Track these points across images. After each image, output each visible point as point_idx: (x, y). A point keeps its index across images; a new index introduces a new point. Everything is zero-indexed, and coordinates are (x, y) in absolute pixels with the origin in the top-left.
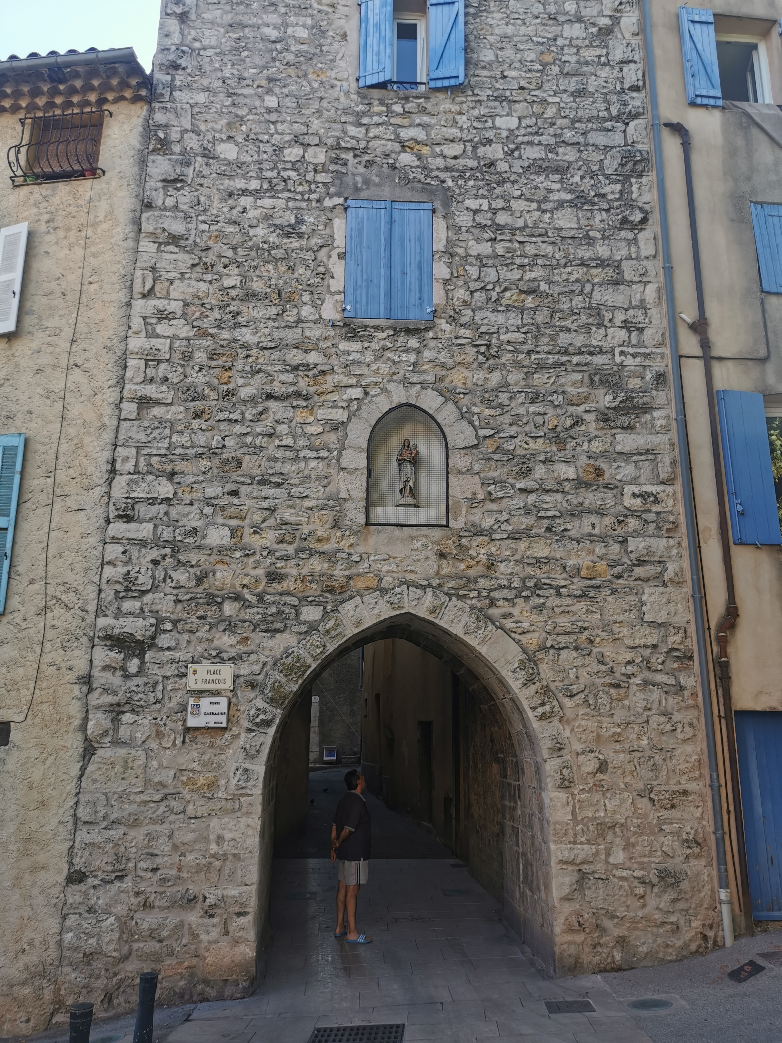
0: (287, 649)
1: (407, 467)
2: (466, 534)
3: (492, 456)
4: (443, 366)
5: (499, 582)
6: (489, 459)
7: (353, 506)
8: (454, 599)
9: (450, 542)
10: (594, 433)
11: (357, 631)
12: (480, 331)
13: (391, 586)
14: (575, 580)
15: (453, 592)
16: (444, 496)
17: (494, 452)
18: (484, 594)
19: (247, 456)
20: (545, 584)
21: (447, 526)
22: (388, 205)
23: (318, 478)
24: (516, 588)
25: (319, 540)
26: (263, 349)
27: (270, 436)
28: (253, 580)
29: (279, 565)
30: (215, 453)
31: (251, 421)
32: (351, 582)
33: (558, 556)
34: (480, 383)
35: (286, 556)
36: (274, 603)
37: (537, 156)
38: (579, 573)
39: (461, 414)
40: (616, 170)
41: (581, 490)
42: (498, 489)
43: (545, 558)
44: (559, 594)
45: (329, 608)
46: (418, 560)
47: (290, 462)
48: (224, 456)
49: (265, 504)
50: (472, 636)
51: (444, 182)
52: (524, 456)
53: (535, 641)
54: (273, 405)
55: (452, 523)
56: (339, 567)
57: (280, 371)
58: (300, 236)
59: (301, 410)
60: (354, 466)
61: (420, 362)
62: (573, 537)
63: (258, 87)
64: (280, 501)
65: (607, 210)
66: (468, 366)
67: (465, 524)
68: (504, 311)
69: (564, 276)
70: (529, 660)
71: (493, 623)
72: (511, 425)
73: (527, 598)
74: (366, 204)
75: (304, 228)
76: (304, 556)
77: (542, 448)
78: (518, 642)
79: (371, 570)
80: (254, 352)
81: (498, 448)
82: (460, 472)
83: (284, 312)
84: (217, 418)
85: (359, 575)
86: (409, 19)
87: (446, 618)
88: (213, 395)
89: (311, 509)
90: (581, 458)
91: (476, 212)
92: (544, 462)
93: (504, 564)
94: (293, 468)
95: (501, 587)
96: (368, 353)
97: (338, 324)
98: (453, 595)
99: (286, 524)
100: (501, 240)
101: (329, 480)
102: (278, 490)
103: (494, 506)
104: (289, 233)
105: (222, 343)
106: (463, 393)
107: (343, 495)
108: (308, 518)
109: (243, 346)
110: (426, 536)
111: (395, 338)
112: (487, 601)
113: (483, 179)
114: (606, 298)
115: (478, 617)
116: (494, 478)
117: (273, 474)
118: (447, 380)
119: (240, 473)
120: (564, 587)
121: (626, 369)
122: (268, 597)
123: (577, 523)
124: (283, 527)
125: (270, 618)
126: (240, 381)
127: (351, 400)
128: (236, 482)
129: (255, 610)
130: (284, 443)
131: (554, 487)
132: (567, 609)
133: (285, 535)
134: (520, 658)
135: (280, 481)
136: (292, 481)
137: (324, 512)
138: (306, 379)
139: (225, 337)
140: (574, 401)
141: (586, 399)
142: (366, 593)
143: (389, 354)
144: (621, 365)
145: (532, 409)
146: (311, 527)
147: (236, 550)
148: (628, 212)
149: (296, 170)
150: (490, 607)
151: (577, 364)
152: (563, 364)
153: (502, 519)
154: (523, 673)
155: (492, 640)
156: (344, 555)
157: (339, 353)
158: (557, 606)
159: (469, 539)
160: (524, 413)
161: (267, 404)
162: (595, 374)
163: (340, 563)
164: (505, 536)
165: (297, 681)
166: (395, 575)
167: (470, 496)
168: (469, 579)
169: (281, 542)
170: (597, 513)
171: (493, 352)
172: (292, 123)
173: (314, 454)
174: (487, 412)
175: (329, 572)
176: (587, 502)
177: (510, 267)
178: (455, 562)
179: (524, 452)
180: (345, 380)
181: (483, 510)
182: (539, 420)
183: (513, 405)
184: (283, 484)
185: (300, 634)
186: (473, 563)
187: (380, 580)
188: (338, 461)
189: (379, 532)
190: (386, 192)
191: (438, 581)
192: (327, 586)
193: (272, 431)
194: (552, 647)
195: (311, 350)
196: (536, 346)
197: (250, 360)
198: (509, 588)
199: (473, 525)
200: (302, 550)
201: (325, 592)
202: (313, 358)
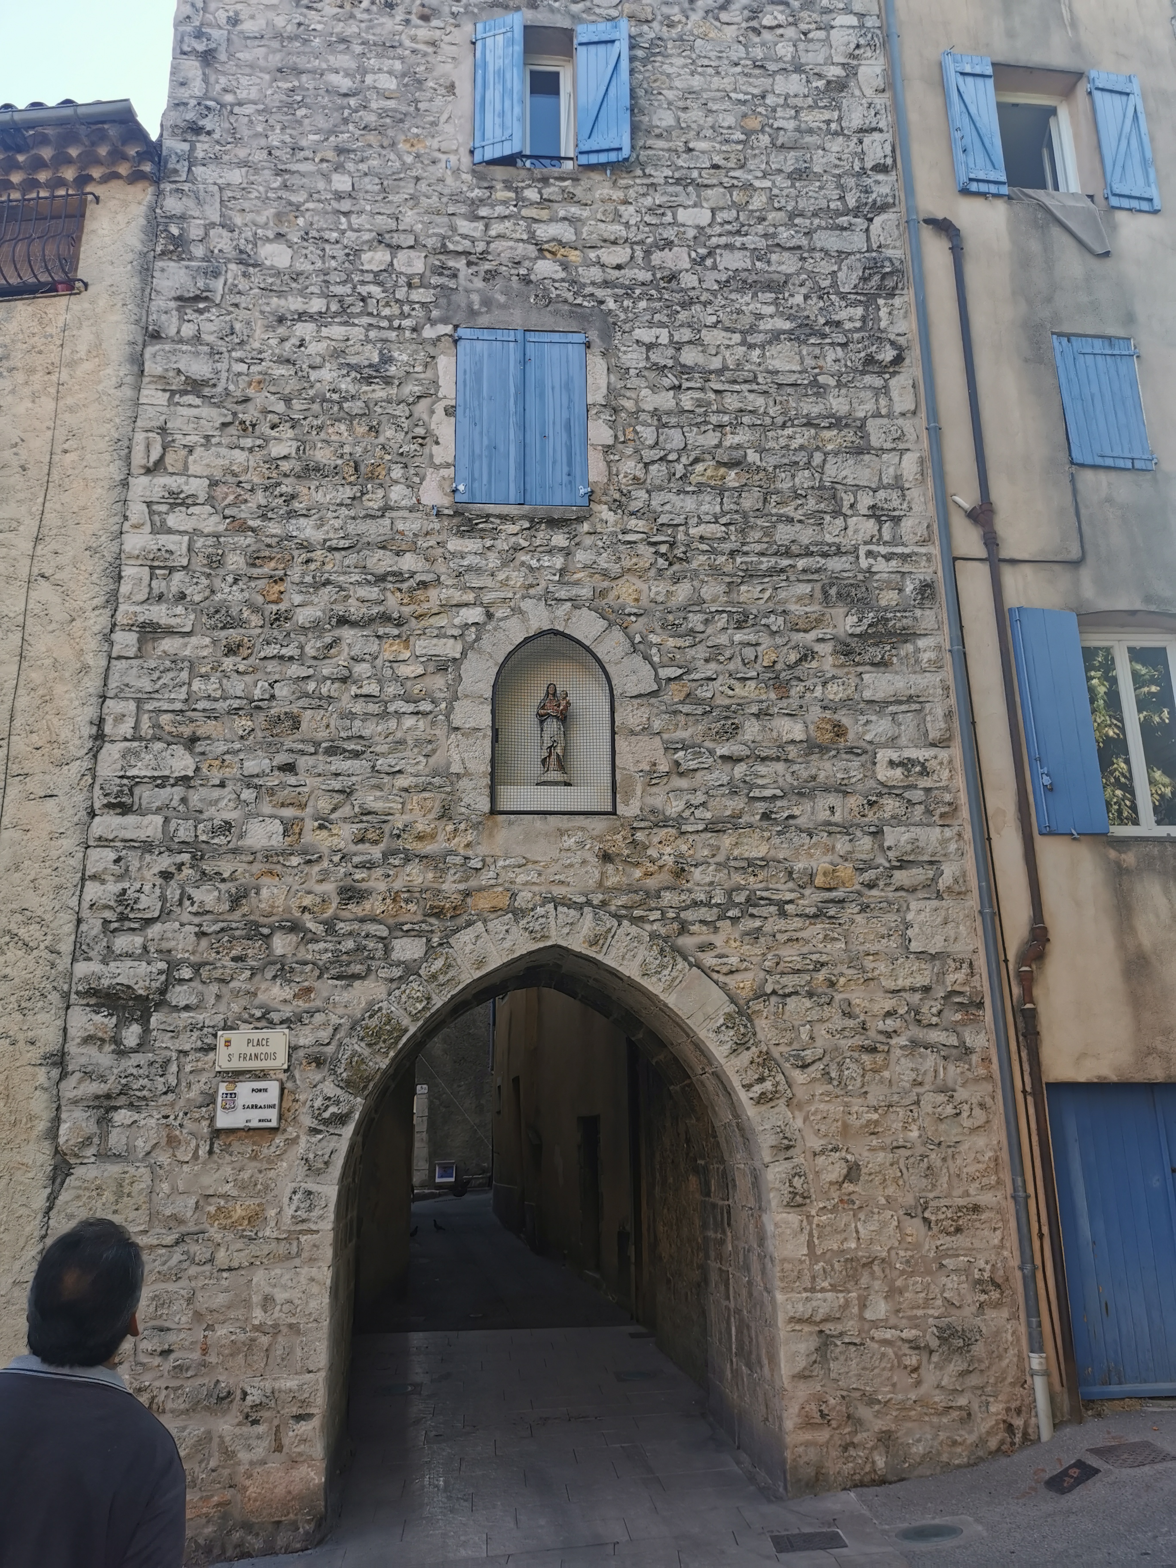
0: (371, 1004)
1: (552, 726)
2: (643, 824)
3: (680, 707)
4: (605, 574)
5: (693, 896)
6: (675, 712)
7: (471, 785)
8: (625, 923)
9: (619, 837)
10: (830, 672)
11: (478, 974)
12: (660, 521)
13: (530, 906)
14: (807, 892)
15: (624, 912)
16: (609, 768)
17: (682, 702)
18: (671, 914)
19: (309, 712)
20: (762, 898)
21: (614, 813)
22: (520, 337)
23: (418, 743)
24: (718, 905)
25: (420, 838)
26: (332, 549)
27: (344, 680)
28: (318, 900)
29: (357, 877)
30: (258, 708)
31: (315, 658)
32: (469, 900)
33: (781, 856)
34: (660, 599)
35: (369, 862)
36: (350, 934)
37: (740, 265)
38: (812, 882)
39: (633, 645)
40: (855, 286)
41: (813, 757)
42: (690, 757)
43: (762, 859)
44: (783, 914)
45: (435, 940)
46: (571, 865)
47: (375, 720)
48: (272, 711)
49: (336, 784)
50: (654, 979)
51: (602, 302)
52: (728, 707)
53: (748, 984)
54: (347, 634)
55: (621, 809)
56: (450, 878)
57: (359, 583)
58: (388, 381)
59: (390, 641)
60: (472, 724)
61: (571, 568)
62: (804, 826)
63: (322, 160)
64: (359, 778)
65: (844, 345)
66: (641, 574)
67: (641, 810)
68: (694, 492)
69: (783, 442)
70: (740, 1013)
71: (685, 959)
72: (707, 661)
73: (735, 920)
74: (486, 335)
75: (393, 370)
76: (397, 862)
77: (753, 696)
78: (723, 987)
79: (500, 881)
80: (318, 554)
81: (688, 695)
82: (632, 733)
83: (363, 494)
84: (262, 655)
85: (481, 889)
86: (547, 64)
87: (613, 952)
88: (256, 620)
89: (406, 790)
90: (812, 709)
91: (650, 347)
92: (757, 716)
93: (700, 868)
94: (379, 728)
95: (696, 904)
96: (492, 556)
97: (446, 512)
98: (625, 916)
99: (369, 813)
100: (689, 389)
101: (434, 745)
102: (356, 763)
103: (683, 783)
104: (371, 377)
105: (268, 541)
106: (635, 614)
107: (455, 768)
108: (403, 803)
109: (301, 546)
110: (582, 829)
111: (533, 532)
112: (676, 925)
113: (660, 299)
114: (844, 473)
115: (662, 950)
116: (683, 741)
117: (349, 738)
118: (612, 595)
119: (297, 736)
120: (791, 902)
121: (877, 577)
122: (342, 925)
123: (808, 806)
124: (365, 818)
125: (344, 957)
126: (297, 599)
127: (466, 626)
128: (291, 751)
129: (322, 945)
130: (364, 691)
131: (772, 752)
132: (795, 935)
133: (366, 830)
134: (727, 1010)
135: (359, 748)
136: (378, 749)
137: (426, 795)
138: (398, 594)
139: (274, 531)
140: (801, 626)
141: (819, 621)
142: (492, 916)
143: (523, 557)
144: (869, 571)
145: (738, 637)
146: (407, 818)
147: (291, 854)
148: (874, 348)
149: (380, 284)
150: (679, 934)
151: (804, 571)
152: (782, 571)
153: (696, 802)
154: (732, 1033)
155: (684, 984)
156: (458, 860)
157: (447, 555)
158: (780, 931)
159: (647, 832)
160: (727, 643)
161: (337, 632)
162: (832, 585)
163: (452, 871)
164: (701, 827)
165: (387, 1053)
166: (536, 889)
167: (647, 768)
168: (647, 893)
169: (362, 841)
170: (837, 791)
171: (679, 552)
172: (373, 214)
173: (411, 708)
174: (671, 642)
175: (435, 885)
176: (822, 775)
177: (703, 429)
178: (627, 868)
179: (727, 702)
180: (457, 596)
181: (668, 788)
182: (749, 652)
183: (709, 631)
184: (363, 752)
185: (392, 980)
186: (652, 868)
187: (514, 896)
188: (447, 717)
189: (510, 823)
190: (517, 317)
191: (601, 897)
192: (432, 907)
193: (346, 673)
194: (774, 992)
195: (405, 551)
196: (743, 544)
197: (313, 566)
198: (708, 905)
199: (652, 812)
200: (394, 853)
201: (429, 915)
202: (409, 562)
